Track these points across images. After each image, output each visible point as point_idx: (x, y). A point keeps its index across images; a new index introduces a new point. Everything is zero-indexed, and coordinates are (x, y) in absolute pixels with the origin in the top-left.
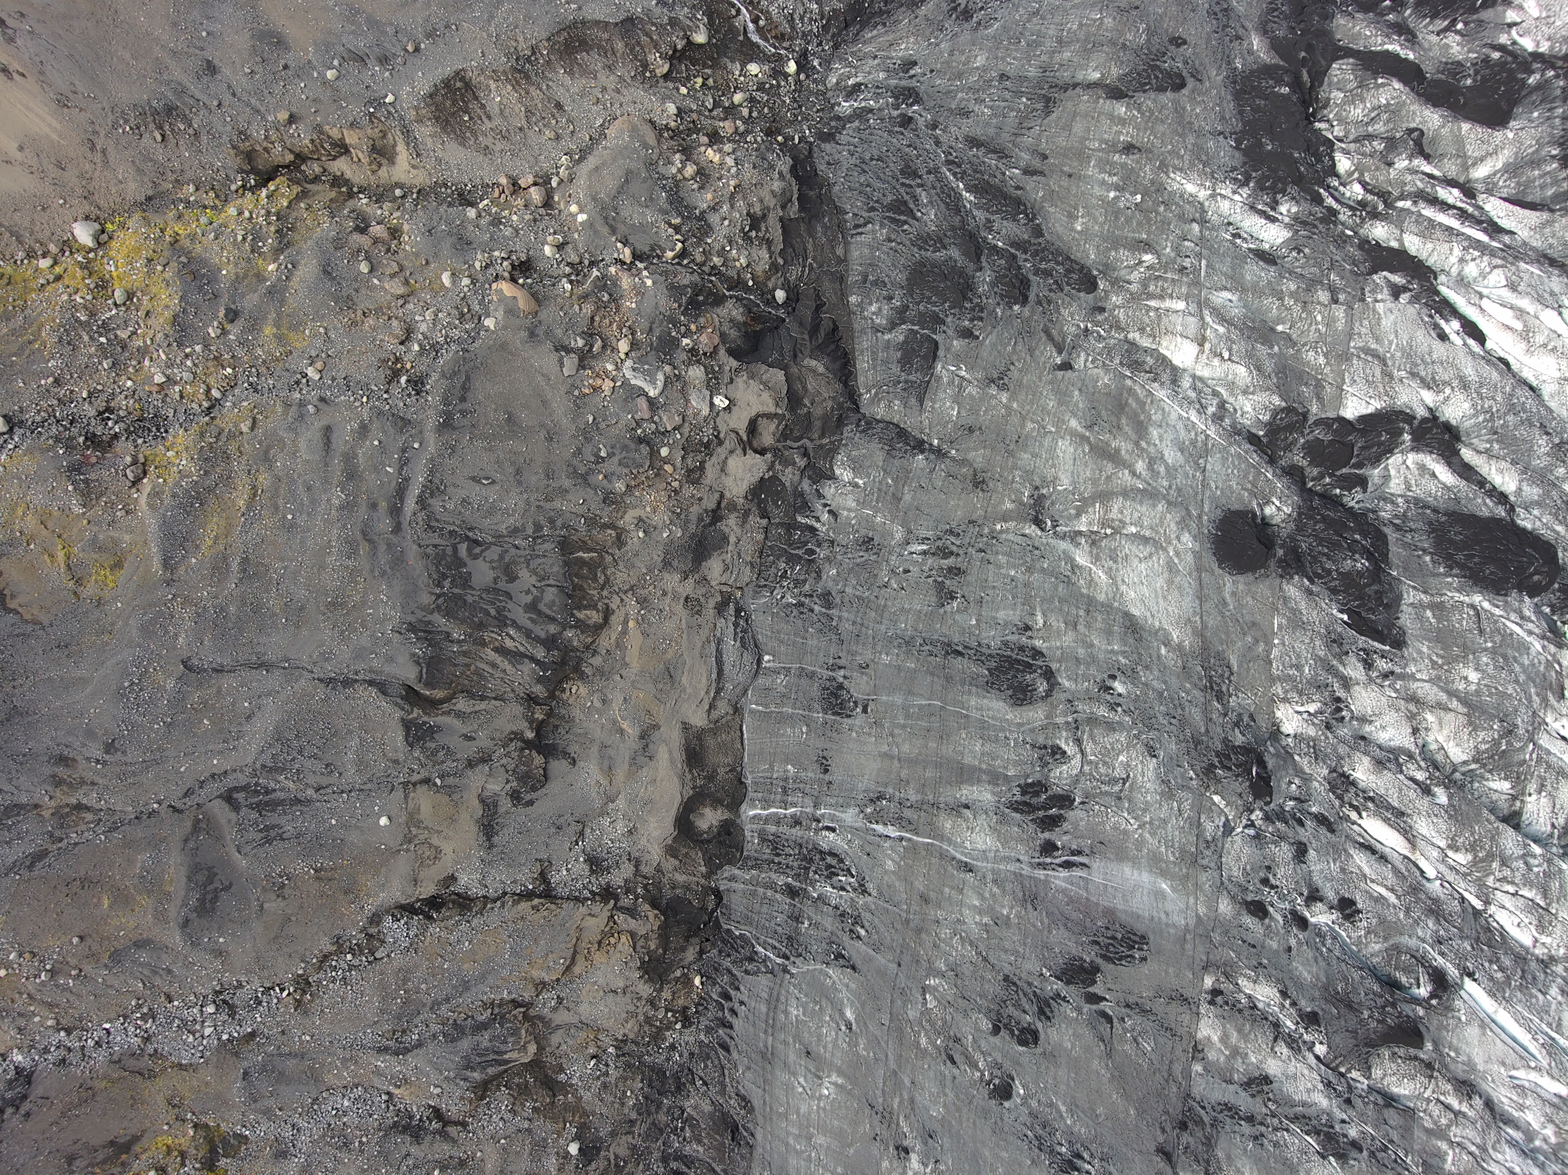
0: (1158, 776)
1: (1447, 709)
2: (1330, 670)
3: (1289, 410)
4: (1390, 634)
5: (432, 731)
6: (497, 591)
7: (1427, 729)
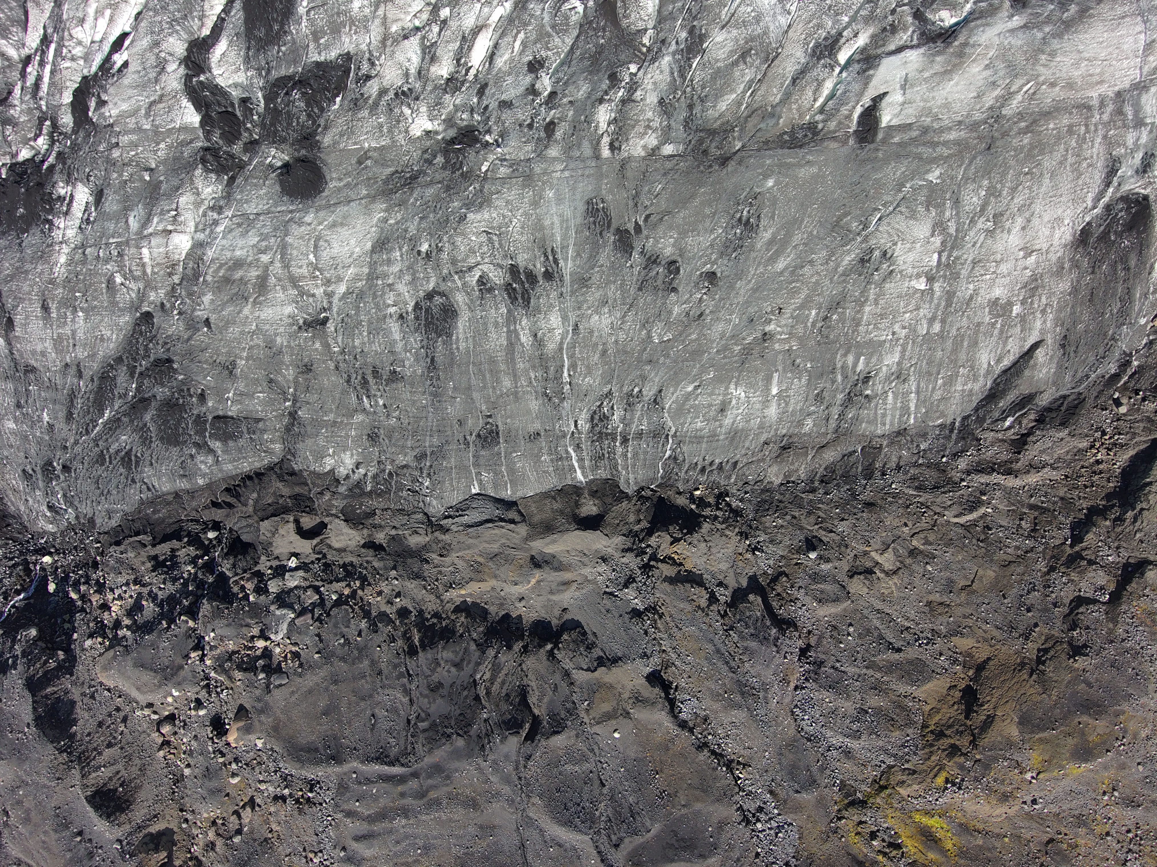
0: (477, 212)
1: (385, 17)
2: (376, 104)
3: (204, 161)
4: (342, 66)
5: (553, 716)
6: (450, 694)
7: (403, 29)
